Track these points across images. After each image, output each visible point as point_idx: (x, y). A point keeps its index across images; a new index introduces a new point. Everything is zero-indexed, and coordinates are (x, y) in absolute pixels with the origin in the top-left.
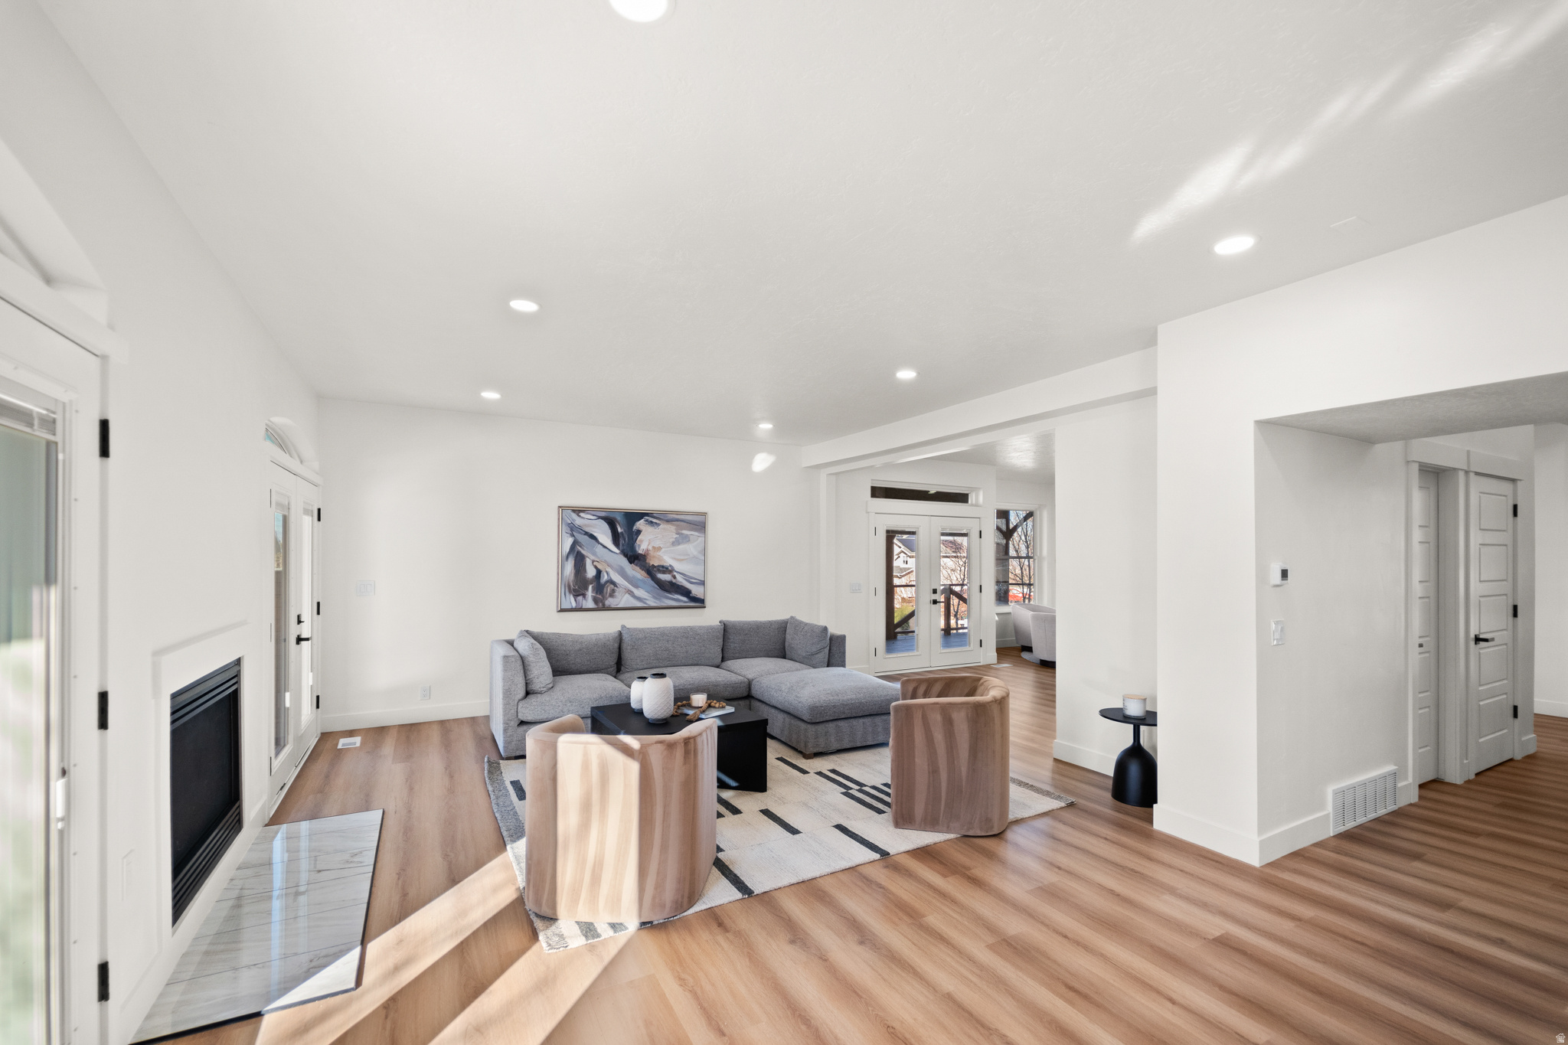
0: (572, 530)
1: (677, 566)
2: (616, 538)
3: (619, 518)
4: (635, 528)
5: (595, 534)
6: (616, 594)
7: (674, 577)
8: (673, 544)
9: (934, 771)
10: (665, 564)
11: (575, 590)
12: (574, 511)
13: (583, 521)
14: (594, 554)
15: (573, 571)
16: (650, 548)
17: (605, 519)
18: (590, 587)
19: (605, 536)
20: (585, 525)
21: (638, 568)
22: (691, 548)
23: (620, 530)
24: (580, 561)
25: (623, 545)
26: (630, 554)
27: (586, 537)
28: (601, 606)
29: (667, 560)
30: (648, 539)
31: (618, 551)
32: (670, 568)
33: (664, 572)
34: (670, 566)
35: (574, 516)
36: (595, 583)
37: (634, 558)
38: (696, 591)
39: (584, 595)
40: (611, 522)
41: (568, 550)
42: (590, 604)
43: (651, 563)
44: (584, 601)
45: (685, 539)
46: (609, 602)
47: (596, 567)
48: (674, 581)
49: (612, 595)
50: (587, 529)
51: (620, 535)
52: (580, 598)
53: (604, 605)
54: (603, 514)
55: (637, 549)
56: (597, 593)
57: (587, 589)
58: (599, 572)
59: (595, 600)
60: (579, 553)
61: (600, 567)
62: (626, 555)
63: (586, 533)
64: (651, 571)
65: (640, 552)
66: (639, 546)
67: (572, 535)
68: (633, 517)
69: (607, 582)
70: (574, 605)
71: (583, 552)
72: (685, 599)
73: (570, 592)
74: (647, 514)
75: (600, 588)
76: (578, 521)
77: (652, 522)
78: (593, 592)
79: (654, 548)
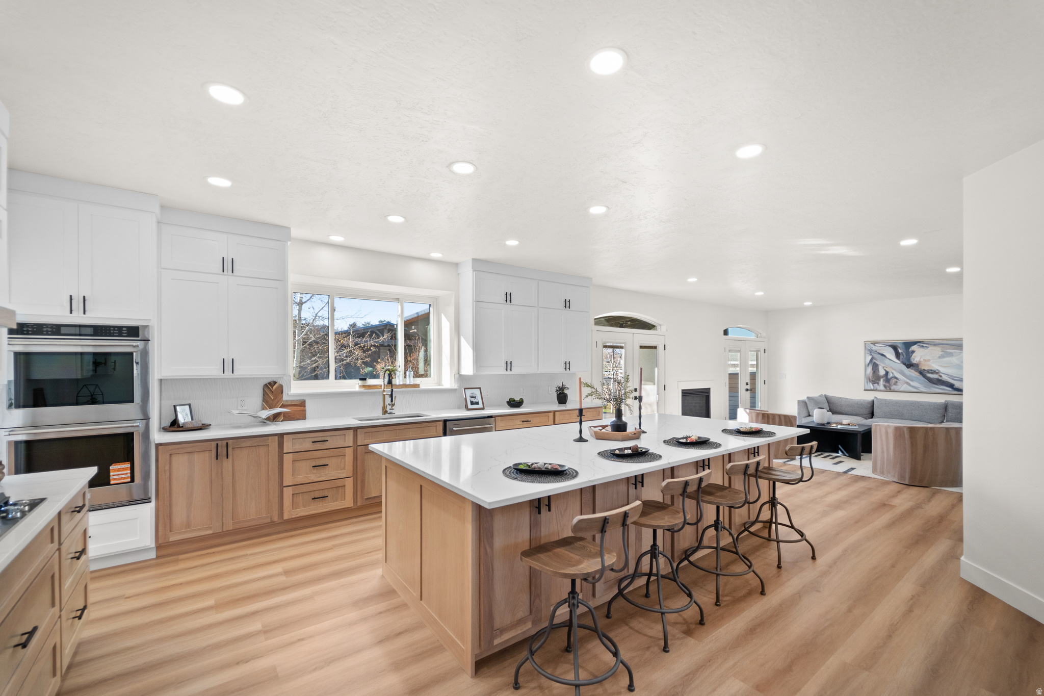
0: (870, 352)
1: (942, 370)
2: (898, 355)
3: (899, 345)
4: (910, 350)
5: (884, 354)
6: (898, 384)
7: (941, 376)
8: (939, 357)
9: (883, 452)
10: (933, 369)
11: (873, 381)
12: (872, 343)
13: (878, 348)
14: (885, 364)
15: (872, 372)
16: (922, 360)
17: (891, 346)
18: (882, 380)
19: (890, 354)
20: (879, 350)
21: (913, 371)
22: (954, 360)
23: (900, 351)
24: (875, 367)
25: (902, 359)
26: (907, 363)
27: (879, 355)
28: (888, 389)
29: (935, 366)
30: (918, 356)
31: (899, 362)
32: (937, 371)
33: (932, 373)
34: (937, 370)
35: (872, 345)
36: (884, 378)
37: (910, 365)
38: (957, 384)
39: (878, 383)
40: (895, 348)
41: (868, 362)
42: (882, 388)
43: (923, 368)
44: (878, 387)
45: (951, 355)
46: (893, 387)
47: (885, 370)
48: (940, 378)
49: (896, 384)
50: (880, 352)
51: (901, 354)
52: (876, 385)
53: (890, 389)
54: (890, 344)
55: (912, 361)
56: (886, 382)
57: (879, 380)
58: (887, 373)
59: (885, 386)
60: (874, 363)
61: (887, 370)
62: (904, 364)
63: (879, 353)
64: (922, 373)
65: (914, 362)
66: (914, 359)
67: (871, 355)
68: (908, 345)
69: (892, 377)
70: (872, 388)
71: (877, 362)
72: (950, 389)
73: (870, 381)
74: (919, 342)
75: (887, 380)
76: (874, 348)
77: (922, 346)
78: (883, 382)
79: (924, 360)
